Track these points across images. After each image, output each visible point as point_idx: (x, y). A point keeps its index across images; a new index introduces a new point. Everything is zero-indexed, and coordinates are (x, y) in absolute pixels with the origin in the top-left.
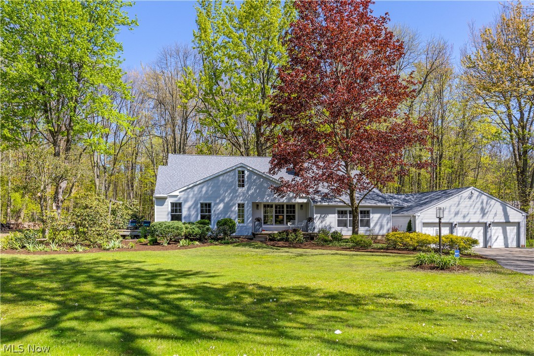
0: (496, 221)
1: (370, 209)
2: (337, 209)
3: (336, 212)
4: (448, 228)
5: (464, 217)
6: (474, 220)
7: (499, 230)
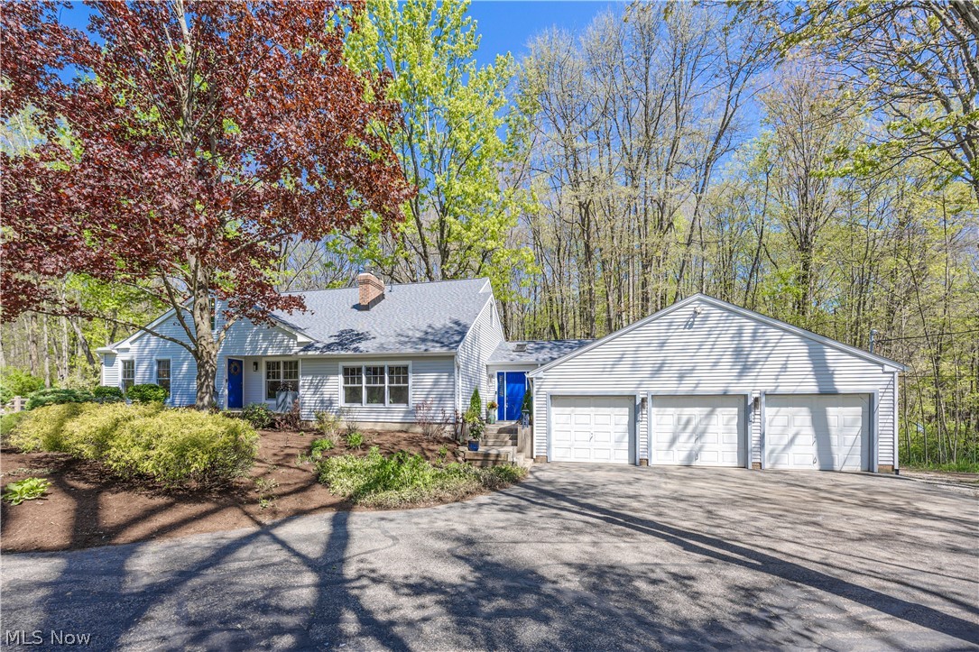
0: (782, 390)
1: (409, 363)
2: (342, 364)
3: (341, 370)
4: (626, 411)
5: (681, 377)
6: (711, 386)
7: (802, 416)
